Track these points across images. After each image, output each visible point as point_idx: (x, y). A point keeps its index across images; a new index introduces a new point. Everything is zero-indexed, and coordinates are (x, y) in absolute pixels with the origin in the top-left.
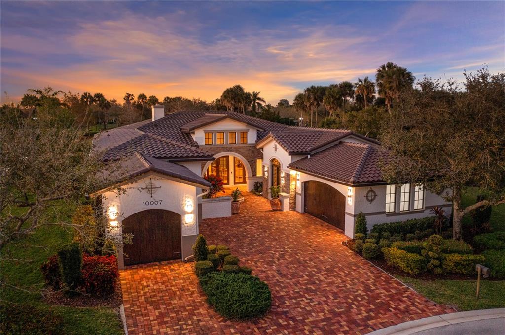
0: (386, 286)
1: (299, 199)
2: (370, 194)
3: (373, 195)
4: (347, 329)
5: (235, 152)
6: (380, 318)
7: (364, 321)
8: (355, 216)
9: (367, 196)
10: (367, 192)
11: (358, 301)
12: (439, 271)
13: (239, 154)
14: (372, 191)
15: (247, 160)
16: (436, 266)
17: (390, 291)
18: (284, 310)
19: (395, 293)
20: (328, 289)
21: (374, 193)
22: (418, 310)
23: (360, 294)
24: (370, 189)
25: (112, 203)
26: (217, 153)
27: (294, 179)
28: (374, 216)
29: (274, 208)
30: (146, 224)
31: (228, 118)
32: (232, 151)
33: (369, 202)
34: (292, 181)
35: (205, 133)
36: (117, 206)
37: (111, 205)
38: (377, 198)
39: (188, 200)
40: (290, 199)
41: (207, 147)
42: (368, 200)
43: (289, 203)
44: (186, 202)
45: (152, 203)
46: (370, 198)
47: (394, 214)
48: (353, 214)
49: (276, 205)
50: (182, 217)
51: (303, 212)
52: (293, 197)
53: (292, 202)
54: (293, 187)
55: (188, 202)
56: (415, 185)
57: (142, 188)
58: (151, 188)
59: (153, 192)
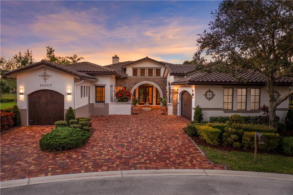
3: (211, 94)
5: (152, 81)
10: (206, 91)
13: (155, 83)
14: (210, 91)
16: (235, 141)
22: (189, 165)
25: (22, 84)
26: (140, 82)
27: (176, 93)
28: (213, 111)
29: (162, 113)
30: (43, 100)
31: (147, 59)
32: (150, 81)
33: (208, 99)
34: (174, 94)
35: (133, 69)
36: (24, 85)
37: (21, 84)
38: (215, 97)
39: (69, 86)
40: (173, 107)
41: (134, 77)
42: (207, 98)
43: (172, 110)
44: (68, 87)
45: (45, 86)
46: (208, 97)
47: (232, 111)
48: (194, 108)
49: (163, 110)
50: (65, 96)
51: (180, 115)
52: (175, 106)
53: (174, 109)
54: (175, 99)
55: (69, 87)
56: (251, 90)
57: (39, 76)
58: (45, 76)
59: (46, 78)
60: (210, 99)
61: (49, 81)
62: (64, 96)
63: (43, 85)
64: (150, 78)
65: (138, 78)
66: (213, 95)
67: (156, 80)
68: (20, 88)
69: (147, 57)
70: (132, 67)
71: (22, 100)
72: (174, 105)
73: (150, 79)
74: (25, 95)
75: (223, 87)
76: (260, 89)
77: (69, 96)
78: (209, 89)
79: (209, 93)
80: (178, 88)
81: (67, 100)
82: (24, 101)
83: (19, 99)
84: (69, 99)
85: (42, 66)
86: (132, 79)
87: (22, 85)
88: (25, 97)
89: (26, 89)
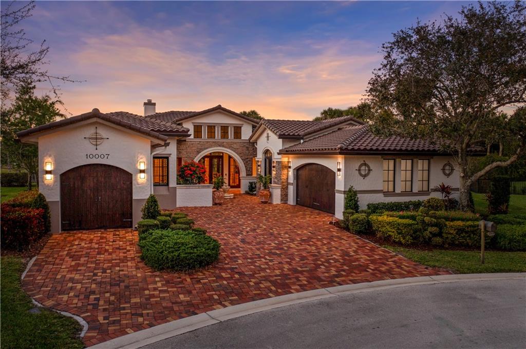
0: (370, 253)
1: (291, 190)
2: (363, 168)
3: (367, 169)
4: (306, 283)
5: (227, 148)
6: (352, 276)
7: (330, 278)
8: (345, 192)
9: (359, 170)
10: (359, 164)
11: (330, 263)
12: (438, 240)
13: (232, 150)
14: (365, 164)
15: (241, 157)
16: (435, 235)
17: (373, 257)
18: (232, 266)
19: (379, 259)
20: (296, 253)
21: (368, 167)
22: (403, 272)
23: (335, 258)
24: (363, 162)
25: (49, 153)
26: (207, 148)
27: (286, 167)
28: (369, 195)
29: (263, 200)
30: (90, 182)
31: (219, 110)
32: (223, 146)
33: (363, 177)
34: (283, 169)
35: (194, 126)
36: (54, 156)
37: (47, 154)
38: (371, 173)
39: (141, 156)
40: (281, 191)
41: (196, 140)
42: (361, 175)
43: (280, 195)
44: (139, 159)
45: (97, 156)
46: (363, 173)
47: (393, 193)
48: (343, 190)
49: (265, 196)
50: (133, 176)
51: (295, 204)
52: (284, 189)
53: (283, 194)
54: (284, 177)
55: (141, 158)
56: (418, 162)
57: (85, 138)
58: (96, 139)
59: (98, 143)
60: (365, 176)
61: (104, 148)
62: (131, 175)
63: (91, 156)
64: (223, 142)
65: (203, 142)
66: (370, 170)
67: (235, 146)
68: (46, 161)
69: (220, 106)
70: (193, 123)
71: (50, 184)
72: (282, 188)
73: (225, 143)
74: (55, 174)
75: (382, 158)
76: (429, 160)
77: (142, 175)
78: (364, 161)
79: (364, 167)
80: (289, 159)
81: (137, 182)
82: (54, 185)
83: (43, 182)
84: (142, 181)
85: (95, 120)
86: (192, 144)
87: (50, 156)
88: (55, 178)
89: (57, 163)
